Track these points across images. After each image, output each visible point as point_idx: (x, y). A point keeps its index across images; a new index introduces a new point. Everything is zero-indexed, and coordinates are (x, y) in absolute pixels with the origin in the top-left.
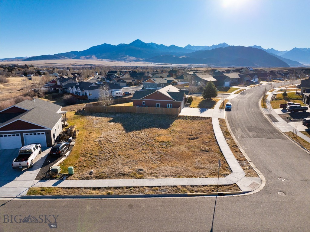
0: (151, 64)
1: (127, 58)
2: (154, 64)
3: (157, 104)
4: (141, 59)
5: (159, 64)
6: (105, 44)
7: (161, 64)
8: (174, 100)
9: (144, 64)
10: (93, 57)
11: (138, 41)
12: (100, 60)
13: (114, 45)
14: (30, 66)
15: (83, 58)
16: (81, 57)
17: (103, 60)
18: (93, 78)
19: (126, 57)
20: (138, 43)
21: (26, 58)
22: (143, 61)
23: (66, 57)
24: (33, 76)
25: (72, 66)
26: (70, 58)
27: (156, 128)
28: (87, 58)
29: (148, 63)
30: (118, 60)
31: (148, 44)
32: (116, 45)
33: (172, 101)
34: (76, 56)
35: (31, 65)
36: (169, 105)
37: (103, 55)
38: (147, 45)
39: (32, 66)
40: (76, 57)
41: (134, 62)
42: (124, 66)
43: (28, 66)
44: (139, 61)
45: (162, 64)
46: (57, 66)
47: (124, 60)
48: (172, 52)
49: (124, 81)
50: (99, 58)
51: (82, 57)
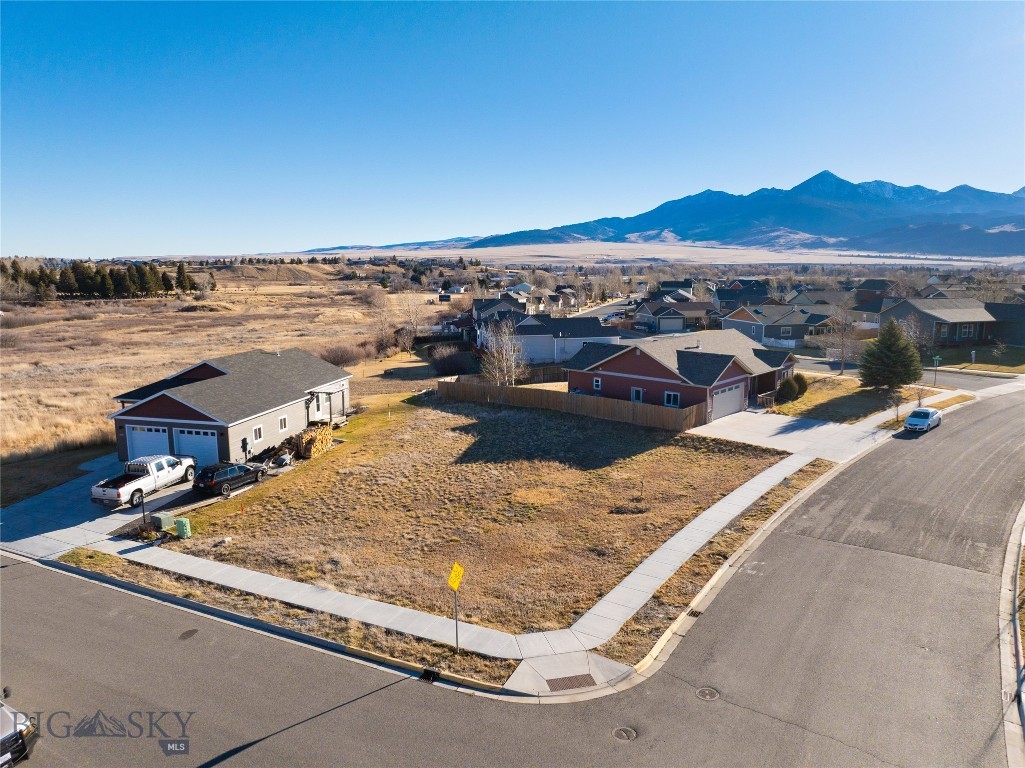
0: (869, 256)
1: (778, 237)
2: (880, 257)
3: (634, 389)
4: (832, 240)
5: (899, 255)
6: (709, 194)
7: (906, 258)
8: (684, 381)
9: (840, 256)
10: (667, 234)
11: (825, 177)
12: (688, 243)
13: (737, 194)
14: (471, 263)
15: (633, 239)
16: (626, 236)
17: (698, 243)
18: (620, 300)
19: (778, 233)
20: (824, 184)
21: (477, 240)
22: (837, 246)
23: (583, 237)
24: (465, 290)
25: (597, 263)
26: (594, 239)
27: (560, 462)
28: (647, 239)
29: (856, 253)
30: (748, 244)
31: (859, 185)
32: (746, 194)
33: (679, 382)
34: (613, 232)
35: (474, 260)
36: (669, 396)
37: (698, 228)
38: (860, 190)
39: (478, 263)
40: (612, 234)
41: (805, 251)
42: (761, 265)
43: (467, 264)
44: (825, 245)
45: (909, 258)
46: (553, 262)
47: (769, 243)
48: (959, 212)
49: (676, 313)
50: (683, 239)
51: (632, 236)
